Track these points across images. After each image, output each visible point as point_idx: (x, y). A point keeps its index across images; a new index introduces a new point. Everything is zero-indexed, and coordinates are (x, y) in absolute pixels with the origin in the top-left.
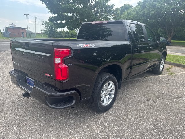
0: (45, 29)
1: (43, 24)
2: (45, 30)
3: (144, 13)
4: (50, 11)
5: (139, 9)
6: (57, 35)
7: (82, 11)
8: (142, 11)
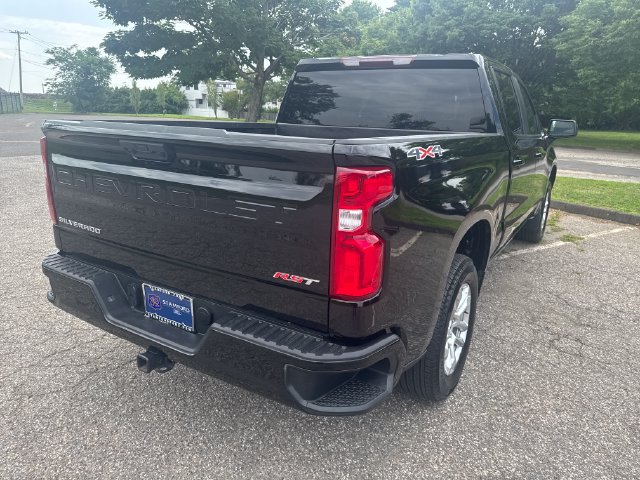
0: (60, 80)
1: (50, 62)
2: (61, 85)
3: (425, 34)
4: (105, 9)
5: (411, 20)
6: (110, 105)
7: (235, 18)
8: (419, 27)
